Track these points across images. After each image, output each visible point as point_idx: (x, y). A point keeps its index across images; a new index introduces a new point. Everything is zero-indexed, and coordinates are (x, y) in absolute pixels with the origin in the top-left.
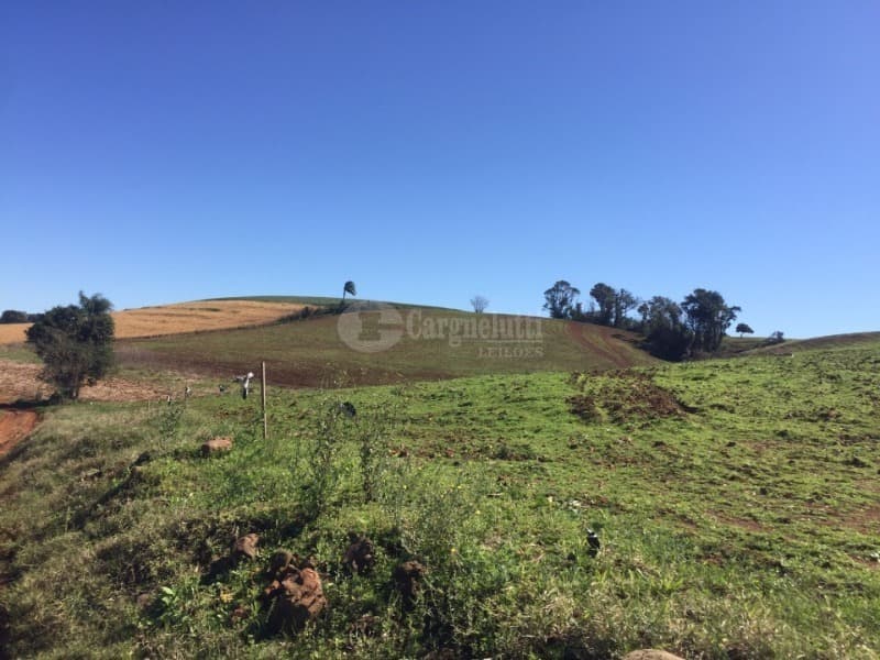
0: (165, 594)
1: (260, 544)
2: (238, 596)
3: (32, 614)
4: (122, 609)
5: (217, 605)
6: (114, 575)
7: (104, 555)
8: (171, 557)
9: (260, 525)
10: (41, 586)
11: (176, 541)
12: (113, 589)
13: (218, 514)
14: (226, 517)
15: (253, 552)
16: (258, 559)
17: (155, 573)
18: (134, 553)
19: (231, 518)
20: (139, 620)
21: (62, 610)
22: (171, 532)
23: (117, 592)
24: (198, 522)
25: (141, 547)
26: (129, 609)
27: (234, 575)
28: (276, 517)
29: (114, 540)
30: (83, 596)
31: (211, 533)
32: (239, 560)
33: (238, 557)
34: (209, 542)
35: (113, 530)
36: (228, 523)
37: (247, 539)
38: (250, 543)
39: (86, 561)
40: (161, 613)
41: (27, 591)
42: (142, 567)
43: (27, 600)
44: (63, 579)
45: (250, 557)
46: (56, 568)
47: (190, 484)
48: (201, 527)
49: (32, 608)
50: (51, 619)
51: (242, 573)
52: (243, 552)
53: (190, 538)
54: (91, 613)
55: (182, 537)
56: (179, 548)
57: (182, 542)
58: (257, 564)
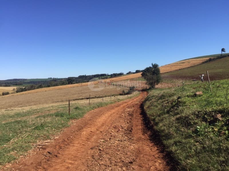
0: (198, 128)
1: (222, 117)
2: (219, 129)
3: (164, 131)
4: (187, 131)
5: (214, 131)
6: (182, 124)
7: (177, 119)
8: (196, 120)
9: (220, 112)
10: (164, 125)
11: (196, 116)
12: (182, 127)
13: (206, 109)
14: (209, 110)
15: (220, 119)
16: (222, 121)
17: (192, 123)
18: (185, 119)
19: (210, 110)
20: (192, 134)
21: (171, 131)
22: (194, 114)
23: (183, 128)
24: (201, 111)
25: (186, 117)
26: (189, 131)
27: (216, 124)
28: (225, 110)
29: (178, 116)
30: (175, 128)
31: (206, 114)
32: (217, 120)
33: (216, 120)
34: (206, 116)
35: (178, 114)
36: (210, 111)
37: (218, 115)
38: (219, 116)
39: (173, 120)
40: (198, 132)
41: (162, 127)
42: (189, 122)
43: (163, 128)
44: (169, 124)
45: (220, 120)
46: (167, 122)
47: (194, 103)
48: (202, 113)
49: (164, 130)
50: (169, 133)
51: (219, 124)
52: (217, 119)
53: (200, 115)
54: (178, 132)
55: (197, 115)
56: (197, 118)
57: (198, 116)
58: (223, 122)
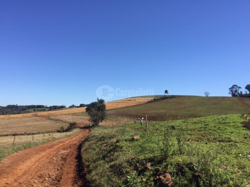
0: (128, 178)
1: (152, 165)
2: (147, 180)
3: (96, 182)
4: (117, 181)
5: (142, 182)
6: (114, 172)
7: (111, 167)
8: (128, 168)
9: (150, 160)
10: (97, 174)
11: (129, 164)
12: (114, 176)
13: (139, 157)
14: (141, 158)
15: (150, 168)
16: (151, 170)
17: (125, 172)
18: (119, 167)
19: (143, 158)
20: (122, 185)
21: (103, 181)
22: (128, 162)
23: (115, 177)
24: (134, 159)
25: (120, 165)
26: (119, 182)
27: (146, 174)
28: (155, 158)
29: (113, 163)
30: (107, 178)
31: (138, 162)
32: (146, 170)
33: (146, 169)
34: (138, 165)
35: (113, 160)
36: (142, 159)
37: (148, 164)
38: (149, 165)
39: (107, 168)
40: (127, 183)
41: (94, 176)
42: (121, 171)
43: (94, 178)
44: (102, 173)
45: (149, 169)
46: (100, 170)
47: (130, 148)
48: (135, 160)
49: (96, 180)
50: (100, 183)
51: (147, 173)
52: (147, 168)
53: (133, 163)
54: (110, 182)
55: (130, 163)
56: (130, 166)
57: (131, 165)
58: (151, 171)
